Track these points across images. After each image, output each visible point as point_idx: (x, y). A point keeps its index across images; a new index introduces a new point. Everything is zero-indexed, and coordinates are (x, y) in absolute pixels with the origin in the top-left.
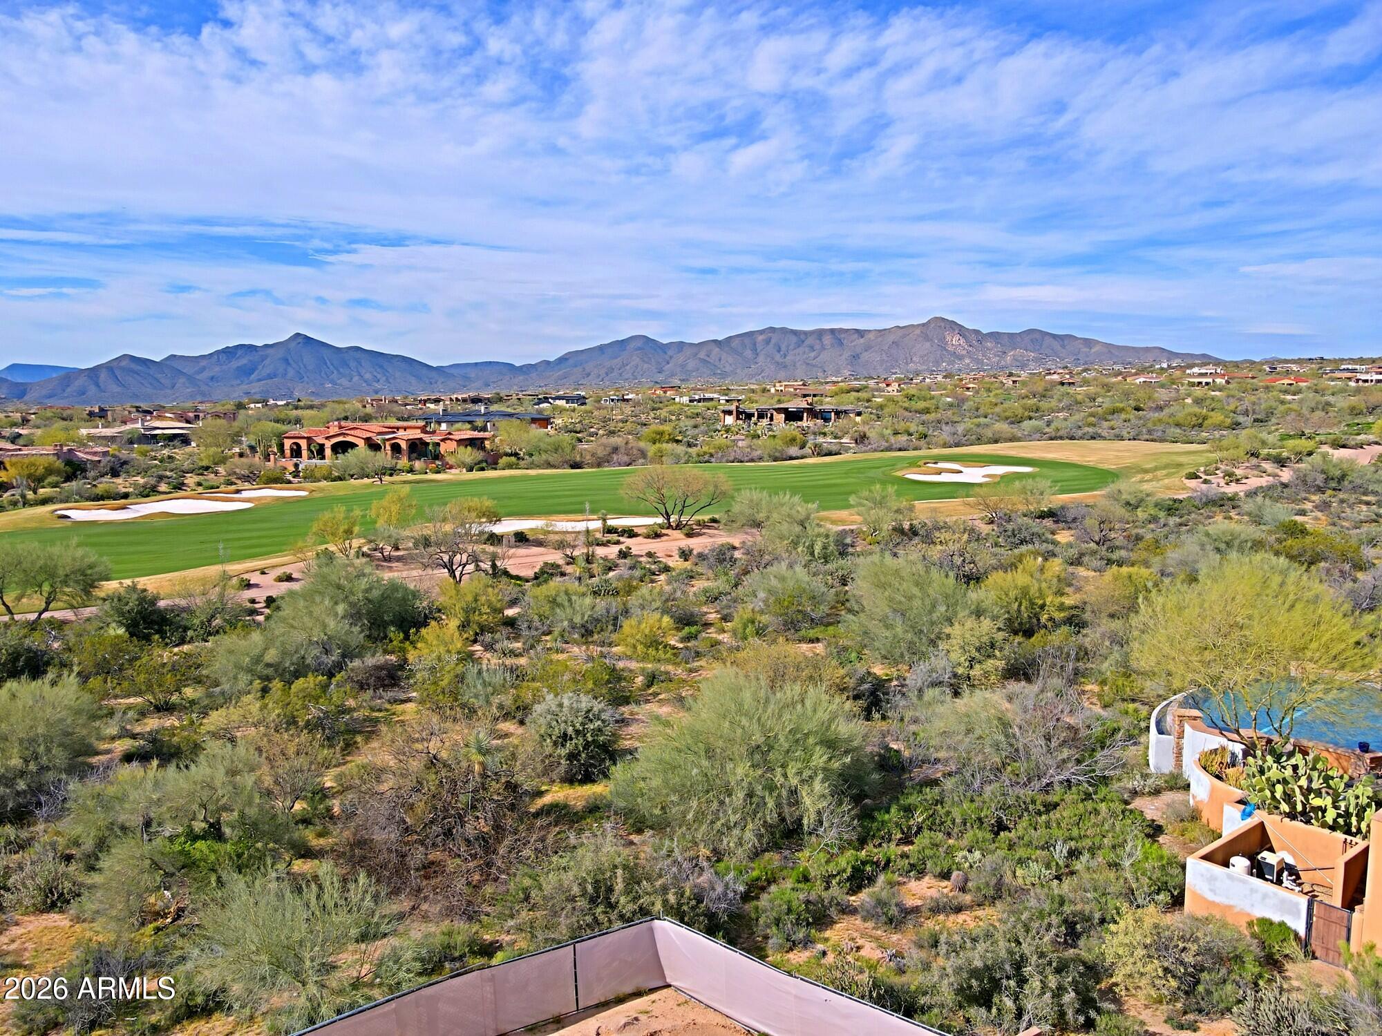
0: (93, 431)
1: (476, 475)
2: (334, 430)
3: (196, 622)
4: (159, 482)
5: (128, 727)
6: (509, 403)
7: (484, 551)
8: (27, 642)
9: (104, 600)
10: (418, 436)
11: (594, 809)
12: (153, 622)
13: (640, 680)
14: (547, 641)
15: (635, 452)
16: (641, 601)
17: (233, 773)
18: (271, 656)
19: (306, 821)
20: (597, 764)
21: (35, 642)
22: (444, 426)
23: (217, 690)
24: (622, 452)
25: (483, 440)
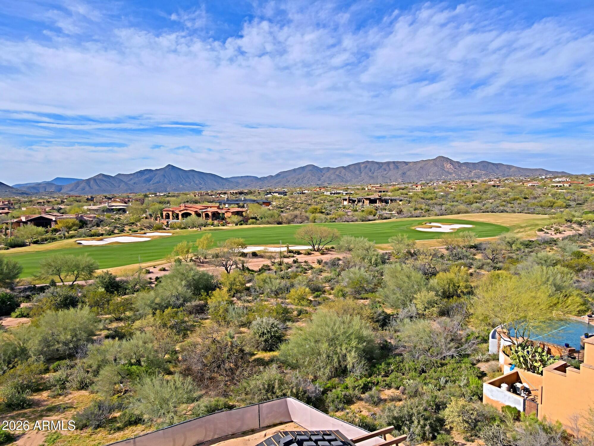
0: (89, 207)
1: (239, 227)
2: (182, 208)
3: (130, 286)
4: (115, 229)
5: (106, 326)
6: (255, 194)
7: (240, 260)
8: (70, 293)
9: (97, 278)
10: (216, 210)
11: (272, 361)
12: (114, 286)
13: (295, 313)
14: (261, 297)
15: (304, 217)
16: (299, 281)
17: (145, 343)
18: (158, 300)
19: (169, 362)
20: (275, 344)
21: (72, 293)
22: (227, 206)
23: (138, 313)
24: (299, 217)
25: (242, 212)
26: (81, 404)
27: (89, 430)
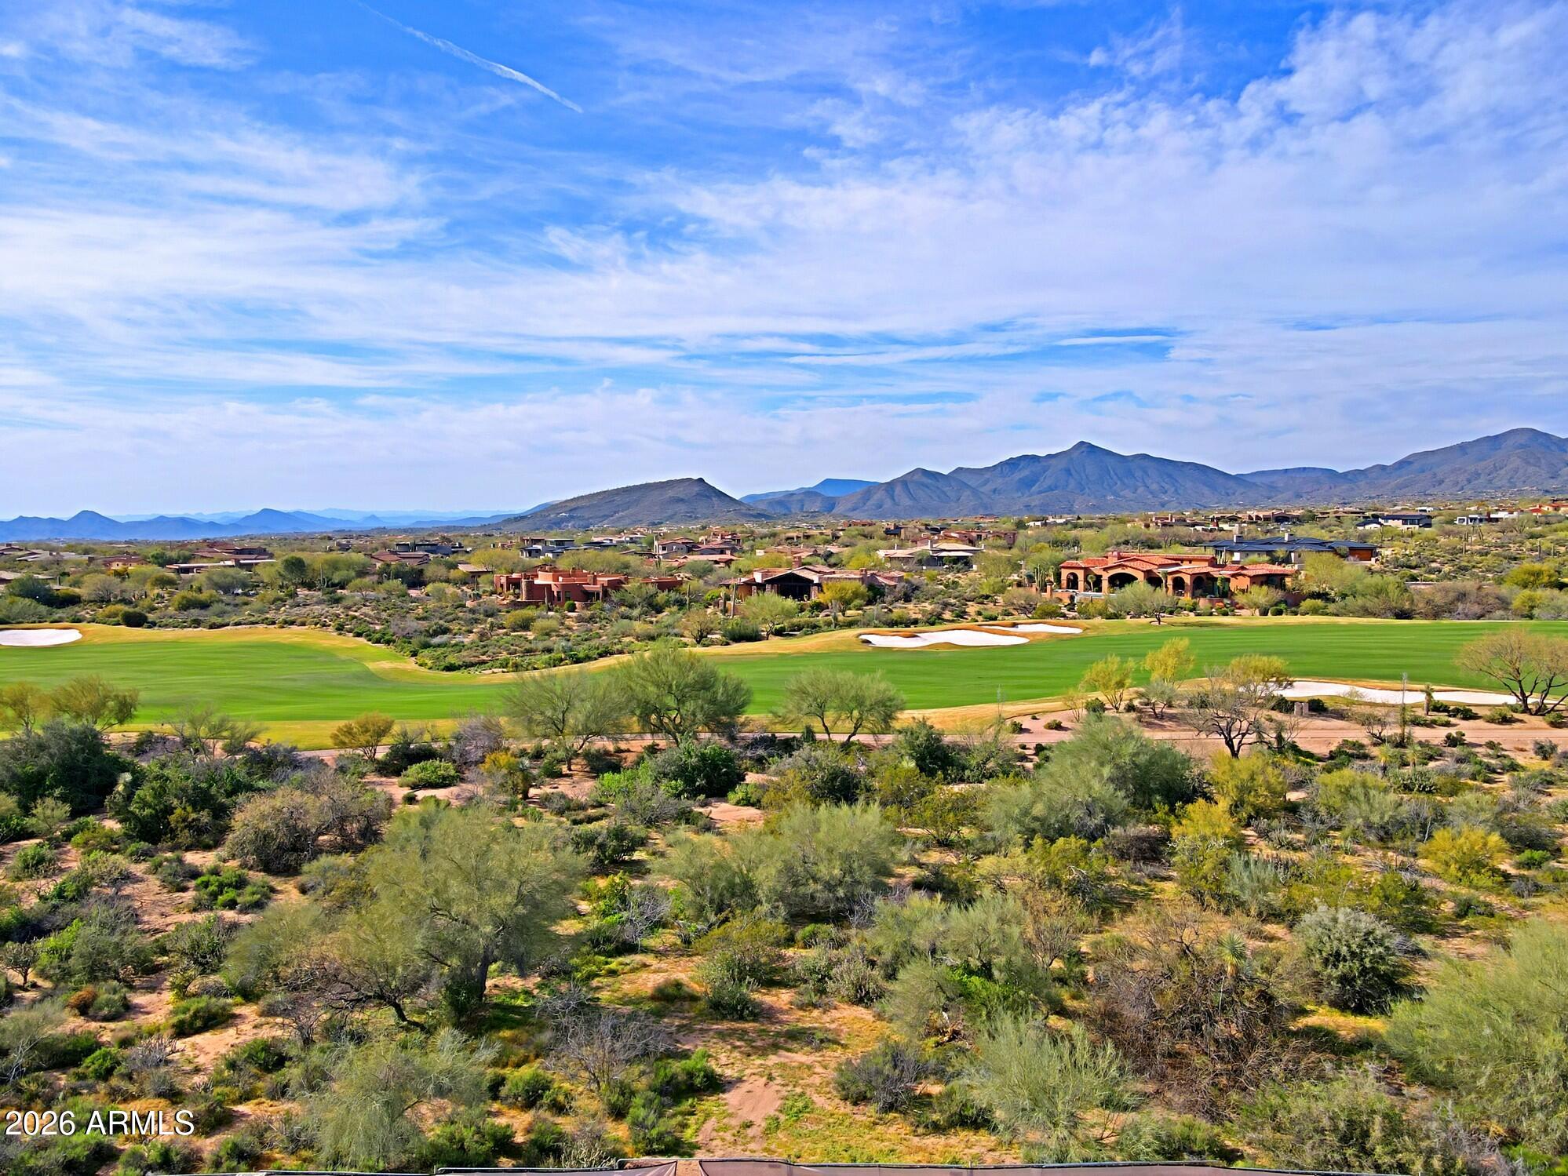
0: (891, 552)
1: (1271, 619)
2: (1112, 561)
3: (973, 763)
4: (943, 609)
5: (917, 856)
6: (1325, 522)
7: (1271, 719)
8: (842, 764)
9: (900, 732)
10: (1205, 570)
11: (1363, 1044)
12: (937, 757)
13: (1448, 907)
14: (1335, 837)
15: (1491, 600)
16: (1464, 808)
17: (1003, 921)
18: (1039, 810)
19: (1063, 981)
20: (1376, 995)
21: (847, 764)
22: (1237, 556)
23: (989, 834)
24: (1473, 598)
25: (1284, 576)
26: (856, 1041)
27: (872, 1110)
